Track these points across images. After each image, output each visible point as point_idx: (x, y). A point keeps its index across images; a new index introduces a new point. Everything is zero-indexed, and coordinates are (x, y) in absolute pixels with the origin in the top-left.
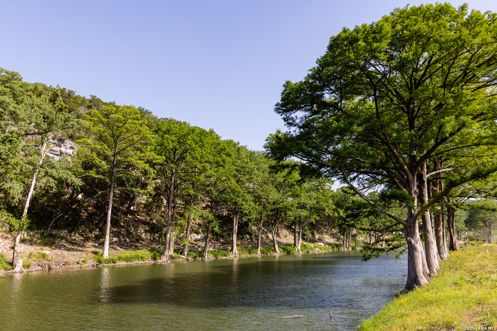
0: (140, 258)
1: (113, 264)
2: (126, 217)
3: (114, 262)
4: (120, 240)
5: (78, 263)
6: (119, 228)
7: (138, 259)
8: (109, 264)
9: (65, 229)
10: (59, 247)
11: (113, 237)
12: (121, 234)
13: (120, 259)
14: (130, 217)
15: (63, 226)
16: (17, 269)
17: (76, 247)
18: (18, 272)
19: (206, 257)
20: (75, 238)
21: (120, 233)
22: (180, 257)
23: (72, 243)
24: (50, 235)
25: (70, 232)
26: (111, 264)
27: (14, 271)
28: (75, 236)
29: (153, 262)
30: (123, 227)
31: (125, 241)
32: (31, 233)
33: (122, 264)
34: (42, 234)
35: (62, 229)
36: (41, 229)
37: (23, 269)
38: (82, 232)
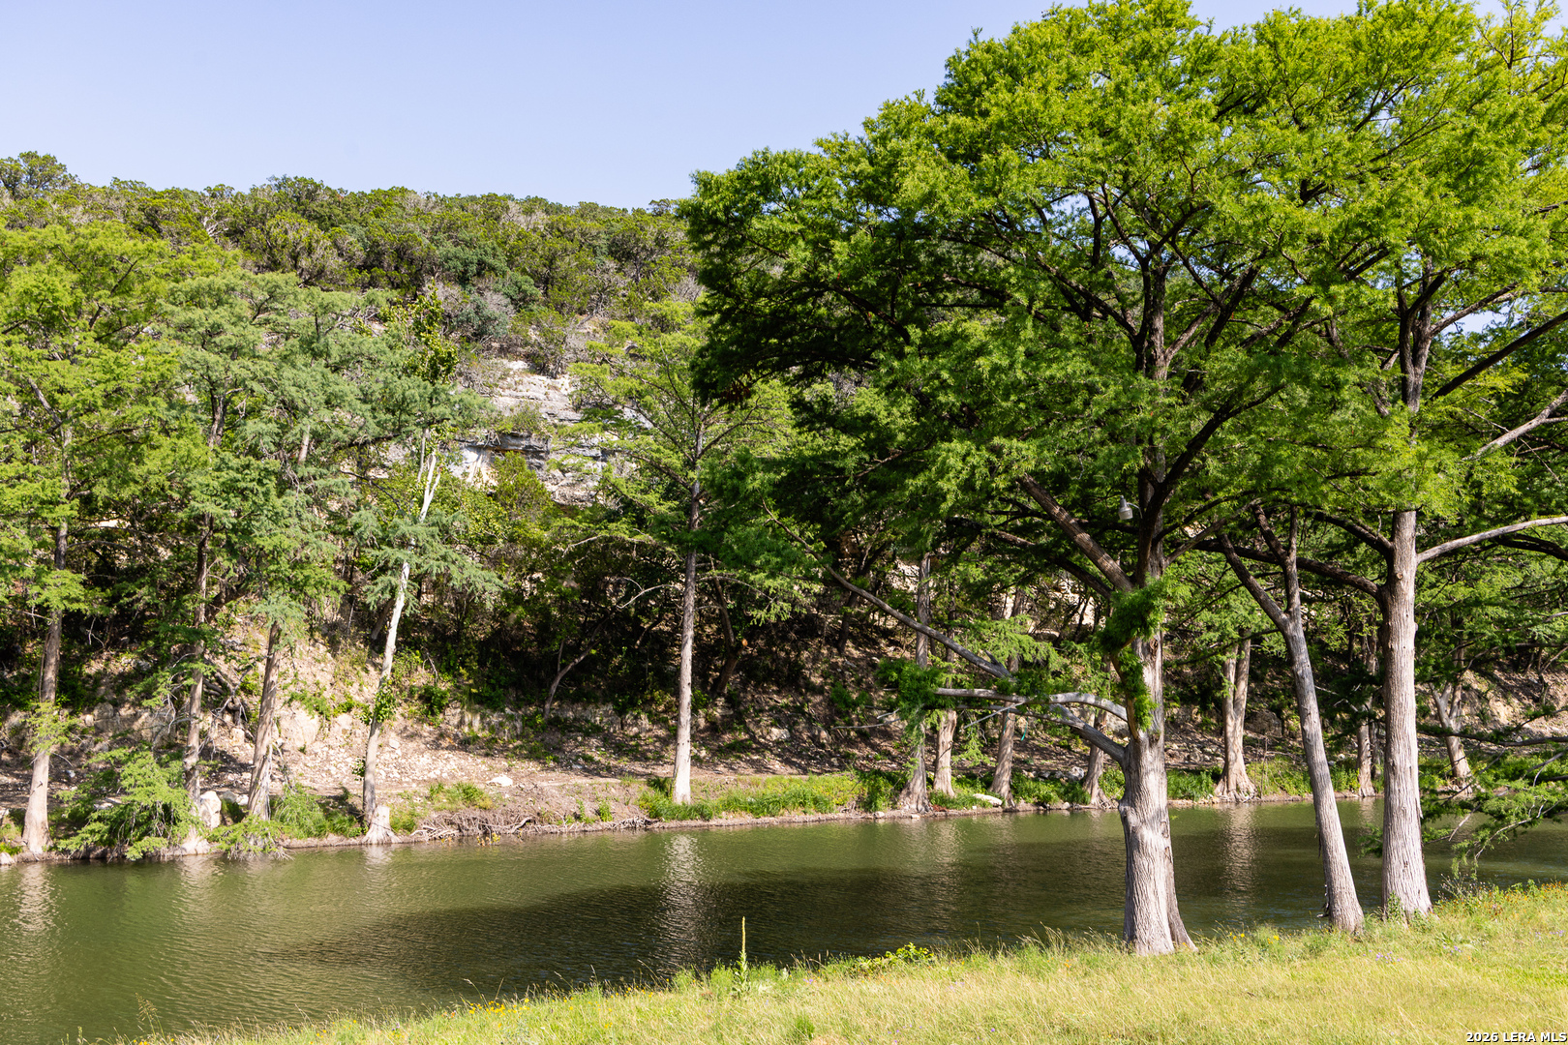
0: (810, 803)
1: (700, 822)
2: (841, 653)
3: (705, 817)
4: (794, 737)
5: (578, 817)
6: (801, 694)
7: (802, 804)
8: (684, 823)
9: (604, 703)
10: (566, 764)
11: (772, 725)
12: (804, 713)
13: (732, 805)
14: (856, 653)
15: (599, 694)
16: (374, 834)
17: (624, 763)
18: (374, 842)
19: (1094, 800)
20: (635, 729)
21: (800, 711)
22: (974, 801)
23: (620, 749)
24: (557, 724)
25: (621, 712)
26: (693, 823)
27: (364, 839)
28: (636, 725)
29: (857, 816)
30: (818, 690)
31: (815, 739)
32: (495, 719)
33: (737, 821)
34: (529, 721)
35: (596, 701)
36: (530, 704)
37: (391, 834)
38: (664, 712)
